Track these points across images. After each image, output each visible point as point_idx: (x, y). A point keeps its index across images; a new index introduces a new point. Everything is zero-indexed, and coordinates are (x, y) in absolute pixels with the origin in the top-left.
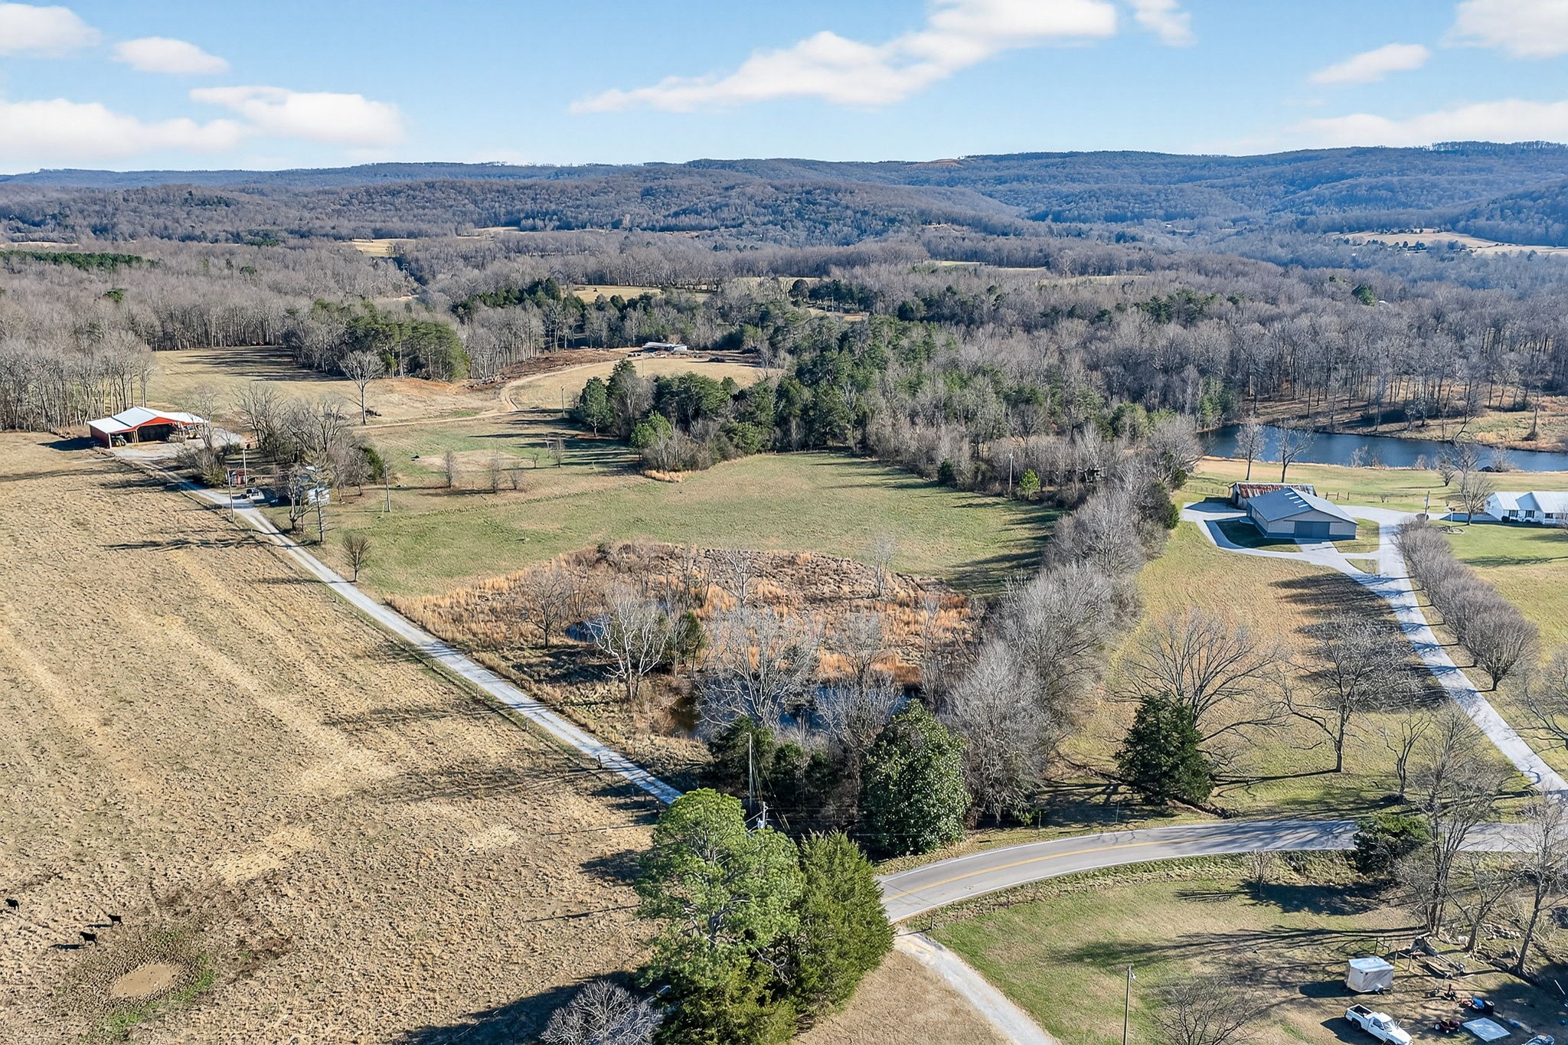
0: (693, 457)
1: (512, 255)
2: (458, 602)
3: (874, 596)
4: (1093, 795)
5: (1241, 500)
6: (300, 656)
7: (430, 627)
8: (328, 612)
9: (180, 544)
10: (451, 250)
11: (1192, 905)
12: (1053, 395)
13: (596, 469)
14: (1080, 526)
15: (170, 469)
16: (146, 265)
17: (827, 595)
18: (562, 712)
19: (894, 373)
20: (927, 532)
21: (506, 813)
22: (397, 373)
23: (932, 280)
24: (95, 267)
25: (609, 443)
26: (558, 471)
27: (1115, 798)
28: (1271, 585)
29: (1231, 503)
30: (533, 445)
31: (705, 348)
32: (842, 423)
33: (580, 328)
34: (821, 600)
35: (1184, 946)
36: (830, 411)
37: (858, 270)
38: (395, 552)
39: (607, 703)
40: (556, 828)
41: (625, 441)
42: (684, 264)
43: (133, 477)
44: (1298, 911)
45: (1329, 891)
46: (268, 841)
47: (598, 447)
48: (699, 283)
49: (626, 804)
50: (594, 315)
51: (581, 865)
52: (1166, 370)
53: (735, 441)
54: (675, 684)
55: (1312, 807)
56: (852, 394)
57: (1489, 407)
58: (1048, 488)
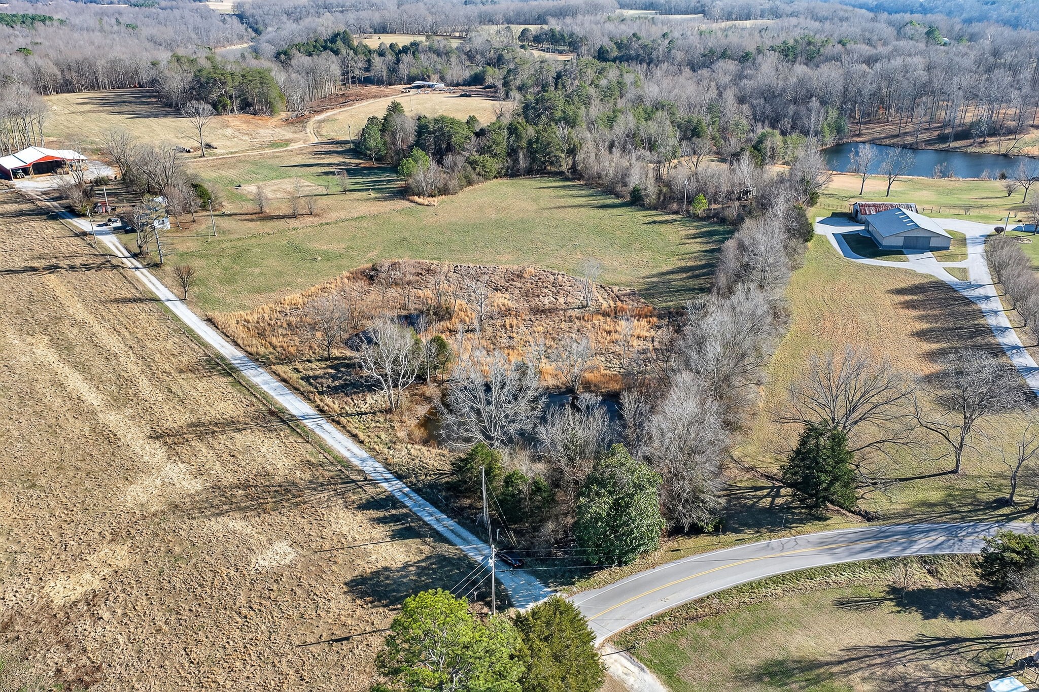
0: (445, 185)
1: (321, 10)
2: (263, 317)
3: (583, 307)
4: (760, 498)
5: (860, 216)
6: (136, 371)
7: (240, 342)
8: (162, 329)
9: (53, 269)
10: (277, 8)
11: (850, 614)
12: (714, 123)
13: (373, 195)
14: (742, 247)
15: (55, 199)
16: (56, 23)
17: (547, 307)
18: (338, 423)
19: (597, 110)
20: (622, 247)
21: (287, 528)
22: (232, 111)
23: (623, 27)
24: (19, 25)
25: (384, 170)
26: (343, 197)
27: (779, 501)
28: (889, 292)
29: (852, 217)
30: (327, 173)
31: (458, 85)
32: (558, 153)
33: (367, 70)
34: (542, 311)
35: (846, 661)
36: (549, 144)
37: (568, 20)
38: (217, 272)
39: (374, 413)
40: (327, 546)
41: (394, 169)
42: (443, 17)
43: (25, 207)
44: (936, 617)
45: (958, 593)
46: (93, 559)
47: (376, 174)
48: (454, 31)
49: (385, 517)
50: (377, 61)
51: (346, 584)
52: (795, 101)
53: (478, 170)
54: (428, 394)
55: (938, 509)
56: (566, 130)
57: (1032, 126)
58: (714, 206)
